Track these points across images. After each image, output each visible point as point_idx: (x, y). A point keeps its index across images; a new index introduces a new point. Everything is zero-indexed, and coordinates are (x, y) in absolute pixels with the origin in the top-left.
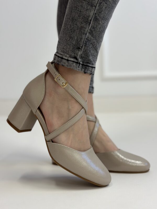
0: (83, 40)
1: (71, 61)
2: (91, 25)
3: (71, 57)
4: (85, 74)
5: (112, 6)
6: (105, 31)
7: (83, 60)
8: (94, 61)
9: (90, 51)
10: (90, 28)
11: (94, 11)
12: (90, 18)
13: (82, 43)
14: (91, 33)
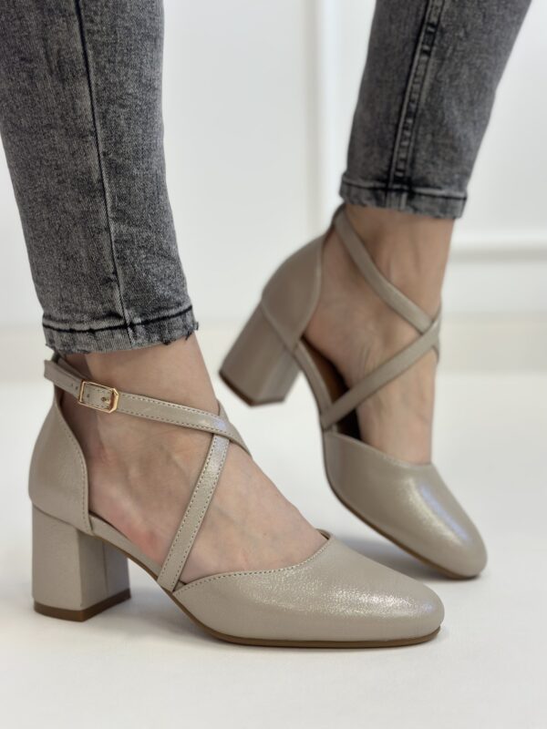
0: (106, 252)
1: (102, 330)
2: (107, 194)
3: (95, 317)
4: (169, 346)
5: (146, 104)
6: (164, 186)
7: (140, 309)
8: (177, 291)
9: (147, 271)
10: (109, 205)
11: (95, 149)
12: (96, 176)
13: (110, 263)
14: (121, 216)
